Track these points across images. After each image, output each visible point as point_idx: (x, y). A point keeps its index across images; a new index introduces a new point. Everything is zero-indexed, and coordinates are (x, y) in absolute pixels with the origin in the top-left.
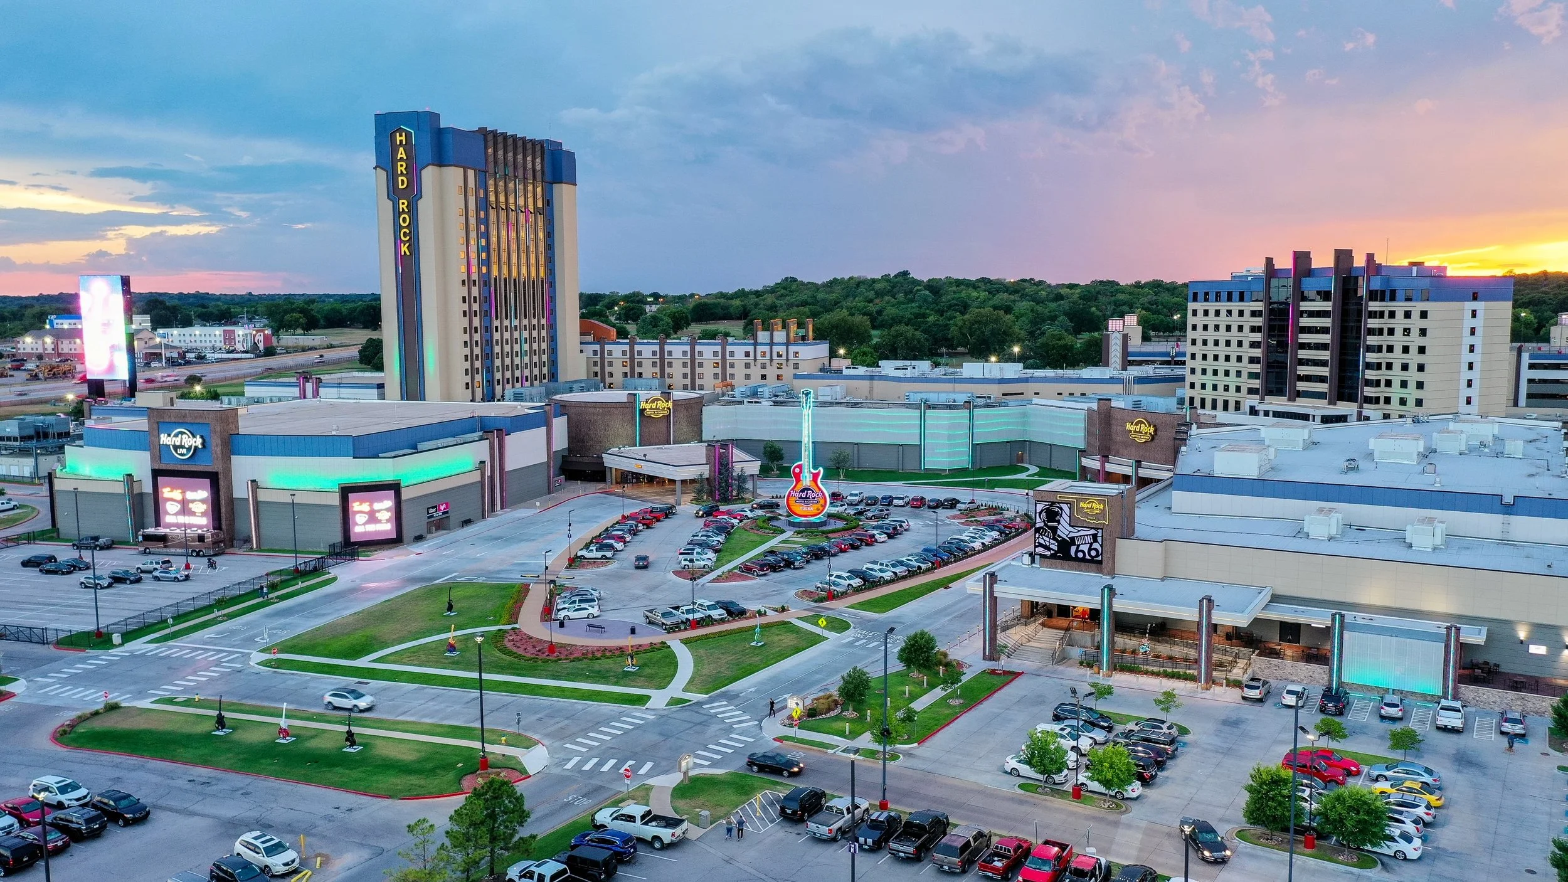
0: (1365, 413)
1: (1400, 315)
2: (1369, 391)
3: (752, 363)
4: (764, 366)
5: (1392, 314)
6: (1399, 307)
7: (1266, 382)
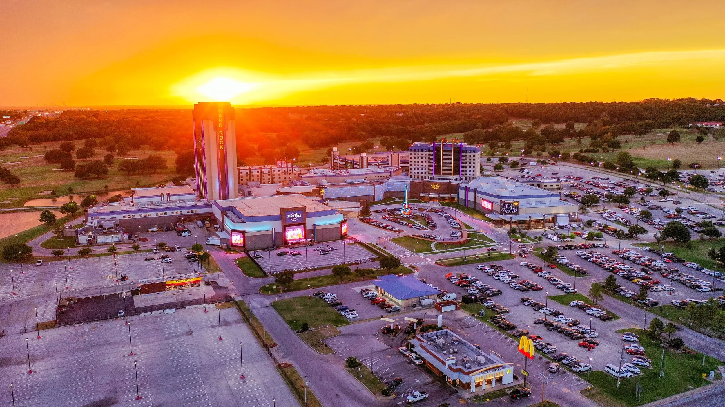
0: (462, 177)
1: (468, 156)
2: (463, 173)
3: (281, 174)
4: (285, 174)
5: (467, 156)
6: (468, 154)
7: (435, 171)
